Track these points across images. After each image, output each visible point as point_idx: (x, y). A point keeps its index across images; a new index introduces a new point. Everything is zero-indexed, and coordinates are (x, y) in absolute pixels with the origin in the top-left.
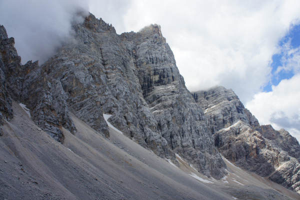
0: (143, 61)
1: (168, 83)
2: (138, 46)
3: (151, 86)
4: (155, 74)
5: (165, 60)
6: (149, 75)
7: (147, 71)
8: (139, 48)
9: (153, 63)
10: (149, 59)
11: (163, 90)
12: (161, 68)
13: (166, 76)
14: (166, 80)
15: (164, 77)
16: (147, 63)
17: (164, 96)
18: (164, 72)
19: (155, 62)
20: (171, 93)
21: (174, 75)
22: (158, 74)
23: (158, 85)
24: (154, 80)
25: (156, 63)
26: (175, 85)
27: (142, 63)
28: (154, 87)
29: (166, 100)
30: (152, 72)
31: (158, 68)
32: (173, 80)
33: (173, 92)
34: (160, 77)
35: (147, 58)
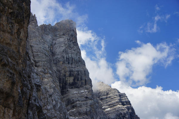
0: (60, 60)
1: (81, 86)
2: (54, 42)
3: (65, 88)
4: (70, 76)
5: (79, 61)
6: (65, 75)
7: (63, 71)
8: (55, 44)
9: (69, 63)
10: (65, 59)
11: (77, 93)
12: (76, 69)
13: (80, 79)
14: (79, 83)
15: (78, 80)
16: (64, 63)
17: (79, 101)
18: (78, 74)
19: (70, 62)
20: (85, 99)
21: (86, 79)
22: (73, 76)
23: (72, 88)
24: (68, 82)
25: (72, 64)
26: (87, 89)
27: (59, 61)
28: (69, 89)
29: (81, 106)
30: (68, 74)
31: (74, 70)
32: (86, 84)
33: (87, 97)
34: (74, 80)
35: (64, 57)
